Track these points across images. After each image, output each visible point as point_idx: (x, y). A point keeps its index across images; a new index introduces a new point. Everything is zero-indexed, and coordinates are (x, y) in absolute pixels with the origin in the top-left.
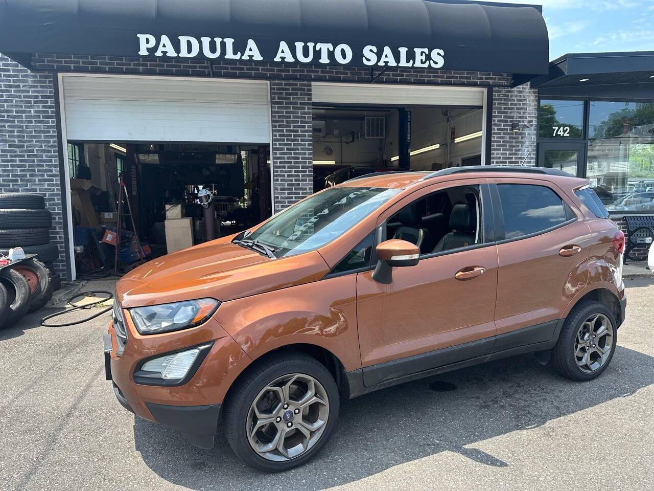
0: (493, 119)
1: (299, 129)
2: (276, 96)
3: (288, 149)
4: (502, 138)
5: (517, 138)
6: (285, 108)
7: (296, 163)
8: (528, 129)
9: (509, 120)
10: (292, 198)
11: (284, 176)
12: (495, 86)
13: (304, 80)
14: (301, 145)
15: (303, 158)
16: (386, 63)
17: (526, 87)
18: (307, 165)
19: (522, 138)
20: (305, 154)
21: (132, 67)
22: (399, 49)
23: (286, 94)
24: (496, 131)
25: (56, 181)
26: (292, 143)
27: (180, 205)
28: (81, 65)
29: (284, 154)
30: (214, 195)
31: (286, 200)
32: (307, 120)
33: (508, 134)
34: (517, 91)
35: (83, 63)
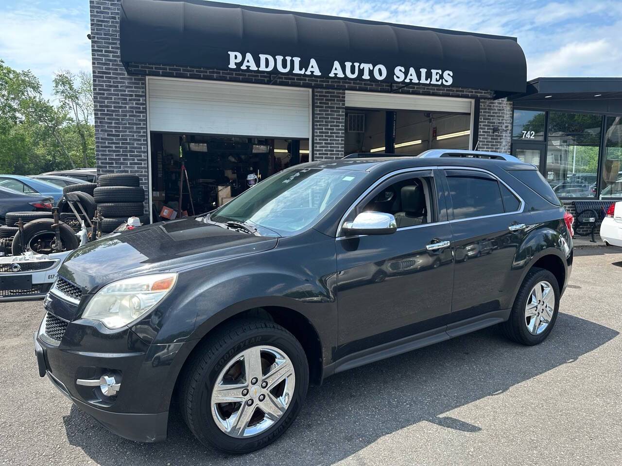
0: (479, 123)
1: (335, 128)
2: (319, 102)
3: (325, 143)
4: (486, 138)
5: (497, 139)
6: (325, 111)
7: (331, 154)
8: (505, 132)
9: (491, 125)
12: (482, 98)
13: (340, 89)
14: (336, 140)
15: (336, 151)
16: (411, 80)
17: (505, 99)
18: (340, 156)
19: (501, 139)
20: (339, 148)
21: (208, 74)
22: (421, 70)
23: (326, 100)
24: (482, 133)
25: (144, 165)
26: (329, 139)
27: (230, 187)
28: (168, 71)
29: (323, 147)
30: (259, 178)
32: (341, 121)
33: (490, 136)
34: (498, 103)
35: (170, 69)
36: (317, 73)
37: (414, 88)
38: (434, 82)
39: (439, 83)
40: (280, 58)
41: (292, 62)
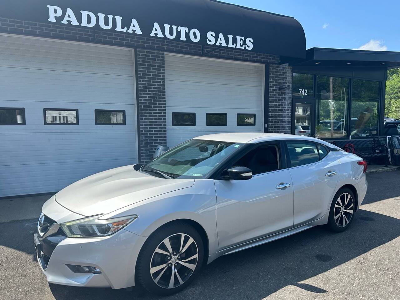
0: (270, 83)
1: (157, 84)
2: (141, 60)
3: (149, 97)
4: (275, 95)
5: (282, 95)
6: (147, 68)
7: (154, 107)
8: (287, 90)
9: (278, 84)
10: (152, 131)
11: (146, 116)
12: (271, 63)
13: (159, 50)
14: (158, 95)
15: (159, 104)
16: (221, 44)
17: (287, 65)
18: (162, 108)
19: (285, 95)
20: (161, 101)
21: (30, 29)
22: (228, 36)
23: (148, 59)
24: (271, 91)
26: (152, 93)
29: (147, 100)
31: (148, 133)
32: (161, 78)
33: (277, 93)
34: (282, 67)
36: (139, 32)
37: (220, 53)
38: (238, 47)
40: (101, 16)
41: (114, 21)
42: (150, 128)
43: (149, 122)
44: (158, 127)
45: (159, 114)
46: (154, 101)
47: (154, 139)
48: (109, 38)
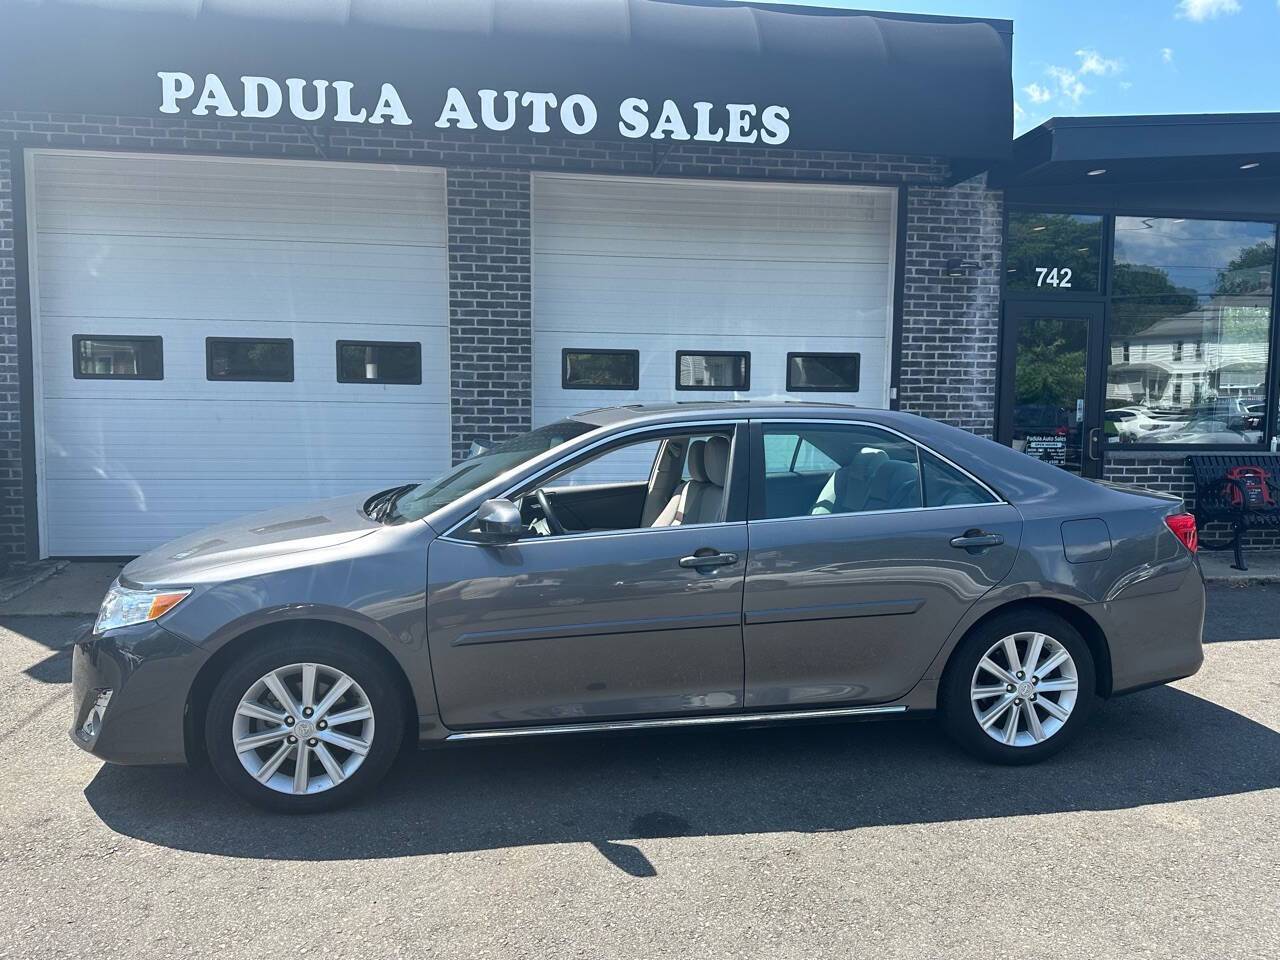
0: (910, 250)
1: (504, 265)
2: (458, 199)
3: (480, 304)
4: (927, 289)
5: (959, 290)
6: (475, 222)
7: (494, 332)
8: (981, 271)
9: (942, 252)
10: (487, 403)
11: (471, 358)
12: (913, 184)
14: (507, 296)
15: (510, 323)
16: (668, 133)
17: (981, 184)
18: (520, 337)
19: (969, 290)
20: (515, 314)
22: (696, 106)
23: (478, 194)
24: (914, 275)
25: (10, 361)
26: (489, 293)
28: (67, 132)
29: (472, 313)
31: (476, 408)
32: (519, 247)
33: (939, 281)
34: (960, 194)
35: (71, 128)
36: (401, 118)
37: (718, 161)
38: (734, 136)
39: (752, 139)
41: (332, 94)
42: (480, 394)
43: (479, 376)
44: (506, 391)
45: (510, 354)
46: (494, 314)
47: (491, 424)
48: (368, 143)
